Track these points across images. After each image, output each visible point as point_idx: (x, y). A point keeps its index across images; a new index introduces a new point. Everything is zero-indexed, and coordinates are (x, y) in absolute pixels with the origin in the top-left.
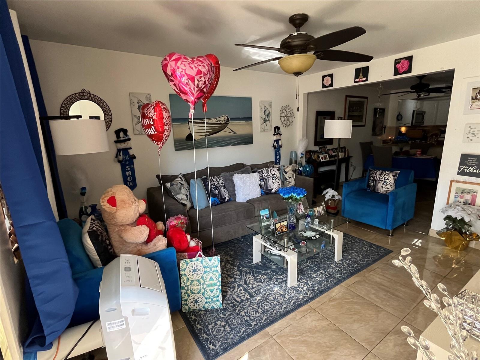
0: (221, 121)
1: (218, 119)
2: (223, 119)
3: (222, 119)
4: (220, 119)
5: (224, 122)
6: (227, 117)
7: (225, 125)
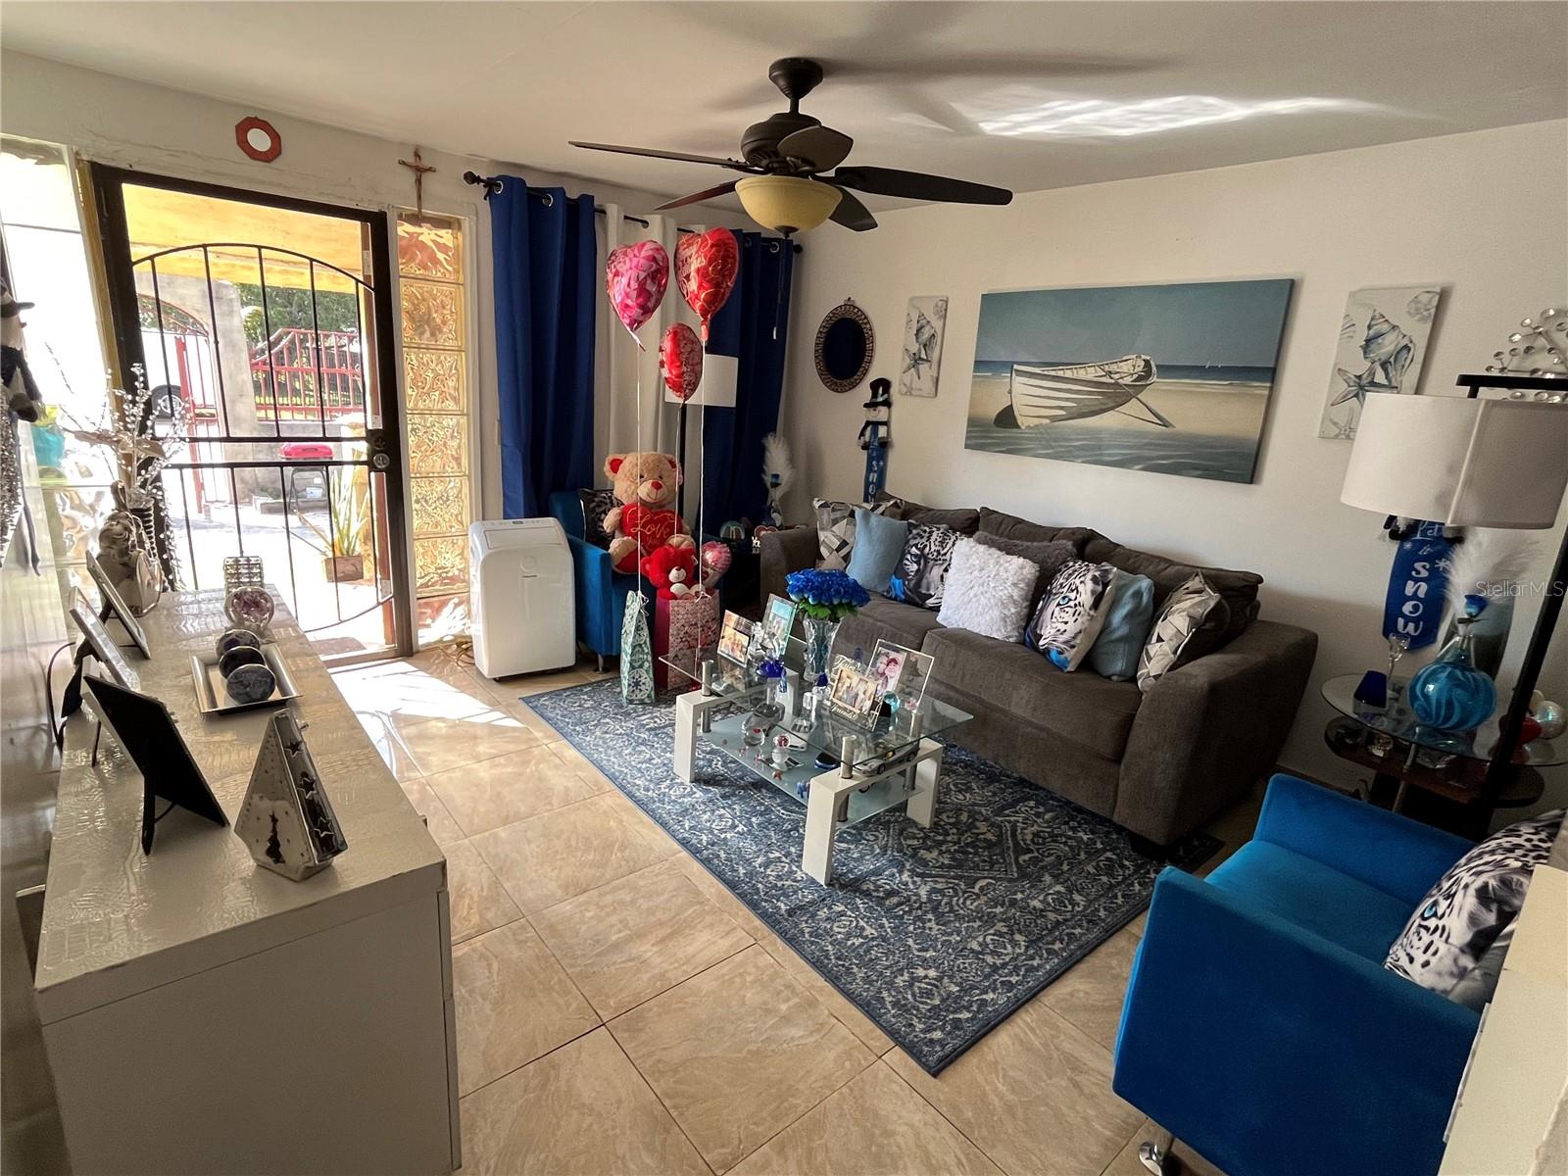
0: (1116, 376)
1: (1107, 368)
2: (1127, 369)
3: (1125, 367)
4: (1114, 367)
5: (1128, 380)
6: (1147, 362)
7: (1131, 391)
